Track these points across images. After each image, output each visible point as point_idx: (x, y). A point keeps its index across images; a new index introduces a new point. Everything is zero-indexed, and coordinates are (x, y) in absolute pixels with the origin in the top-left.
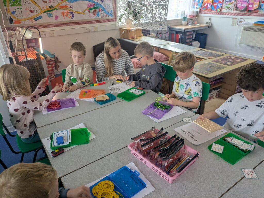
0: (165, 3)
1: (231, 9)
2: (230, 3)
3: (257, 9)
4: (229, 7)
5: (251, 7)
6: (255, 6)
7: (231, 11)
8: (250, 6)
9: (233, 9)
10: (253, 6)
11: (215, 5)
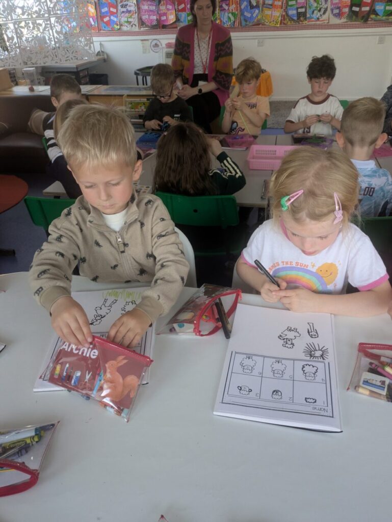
1: (134, 26)
2: (130, 15)
3: (175, 22)
4: (131, 22)
5: (165, 20)
6: (170, 18)
7: (136, 29)
8: (164, 18)
9: (137, 25)
10: (167, 18)
11: (106, 19)
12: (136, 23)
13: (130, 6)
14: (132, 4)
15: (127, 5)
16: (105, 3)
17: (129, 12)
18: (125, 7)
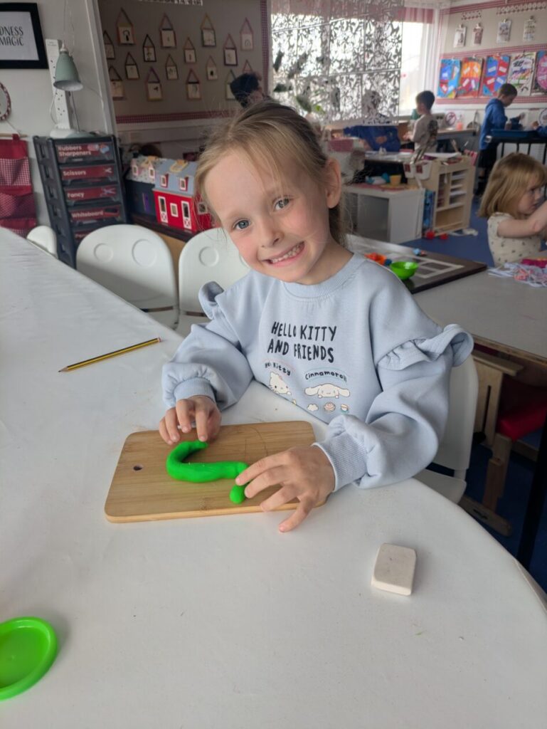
0: (393, 67)
1: (525, 89)
2: (524, 74)
4: (522, 84)
7: (526, 93)
9: (530, 88)
11: (489, 82)
12: (529, 86)
13: (526, 63)
14: (529, 60)
15: (522, 62)
16: (495, 61)
17: (523, 71)
18: (519, 65)
